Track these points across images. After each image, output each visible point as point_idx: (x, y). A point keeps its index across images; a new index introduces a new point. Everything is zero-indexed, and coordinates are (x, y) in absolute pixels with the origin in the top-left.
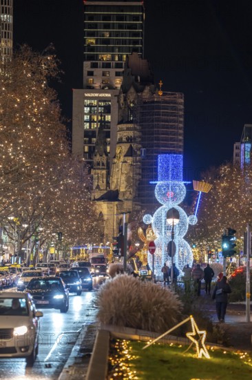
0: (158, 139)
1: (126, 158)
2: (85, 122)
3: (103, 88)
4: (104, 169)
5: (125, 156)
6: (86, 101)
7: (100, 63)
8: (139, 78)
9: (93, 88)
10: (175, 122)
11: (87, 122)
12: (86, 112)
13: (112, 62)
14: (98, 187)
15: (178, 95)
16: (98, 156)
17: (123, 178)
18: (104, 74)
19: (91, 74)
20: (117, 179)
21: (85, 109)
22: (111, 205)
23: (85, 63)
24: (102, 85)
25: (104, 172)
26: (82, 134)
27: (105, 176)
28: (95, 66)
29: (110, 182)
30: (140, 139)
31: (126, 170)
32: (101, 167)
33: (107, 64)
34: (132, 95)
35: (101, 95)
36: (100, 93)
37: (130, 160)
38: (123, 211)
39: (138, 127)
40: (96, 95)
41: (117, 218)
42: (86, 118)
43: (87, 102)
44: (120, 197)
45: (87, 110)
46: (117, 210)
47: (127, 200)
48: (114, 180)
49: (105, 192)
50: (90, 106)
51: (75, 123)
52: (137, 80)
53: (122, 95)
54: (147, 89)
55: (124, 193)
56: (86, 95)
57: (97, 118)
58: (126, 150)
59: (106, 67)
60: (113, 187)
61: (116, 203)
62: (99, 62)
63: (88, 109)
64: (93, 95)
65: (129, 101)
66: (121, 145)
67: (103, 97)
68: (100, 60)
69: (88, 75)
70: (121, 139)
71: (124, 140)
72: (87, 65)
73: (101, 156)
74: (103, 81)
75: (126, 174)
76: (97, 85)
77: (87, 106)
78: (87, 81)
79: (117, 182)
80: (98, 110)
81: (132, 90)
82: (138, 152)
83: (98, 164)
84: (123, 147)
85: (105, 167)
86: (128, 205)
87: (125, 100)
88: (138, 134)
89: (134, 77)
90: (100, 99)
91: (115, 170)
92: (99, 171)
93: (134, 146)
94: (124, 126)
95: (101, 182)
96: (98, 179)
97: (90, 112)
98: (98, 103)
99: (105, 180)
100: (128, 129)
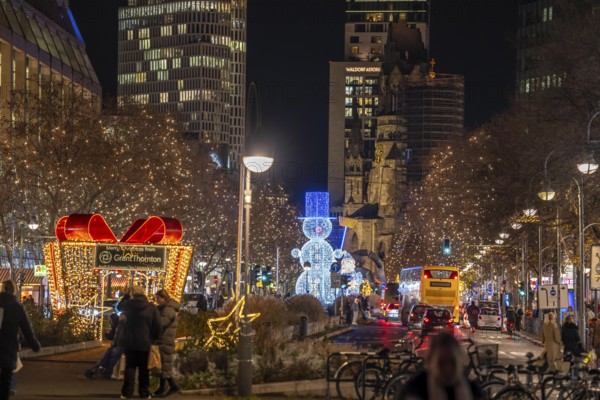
0: (428, 136)
1: (388, 161)
2: (347, 107)
3: (372, 60)
4: (359, 175)
5: (387, 158)
6: (347, 78)
7: (368, 25)
8: (407, 54)
9: (358, 60)
10: (451, 113)
11: (348, 106)
12: (347, 93)
13: (384, 24)
14: (351, 200)
15: (455, 77)
16: (351, 158)
17: (384, 188)
18: (373, 40)
19: (355, 40)
20: (377, 189)
21: (347, 89)
22: (368, 224)
23: (347, 25)
24: (371, 56)
25: (360, 179)
26: (343, 124)
27: (360, 184)
28: (360, 29)
29: (368, 193)
30: (406, 137)
31: (387, 177)
32: (355, 173)
33: (377, 26)
34: (396, 79)
35: (369, 70)
36: (367, 66)
37: (392, 164)
38: (385, 232)
39: (404, 121)
40: (362, 69)
41: (376, 241)
42: (348, 101)
43: (350, 79)
44: (381, 214)
45: (349, 90)
46: (376, 230)
47: (389, 216)
48: (373, 189)
49: (361, 206)
50: (354, 85)
51: (332, 108)
52: (403, 57)
53: (383, 77)
54: (416, 70)
55: (385, 208)
56: (348, 70)
57: (364, 102)
58: (389, 150)
59: (377, 31)
60: (371, 200)
61: (375, 221)
62: (366, 24)
63: (351, 89)
64: (357, 69)
65: (392, 85)
66: (382, 143)
67: (372, 73)
68: (368, 21)
69: (352, 42)
70: (382, 135)
71: (386, 136)
72: (350, 29)
73: (355, 158)
74: (372, 50)
75: (388, 183)
76: (364, 56)
77: (350, 85)
78: (350, 50)
79: (377, 193)
80: (364, 90)
81: (396, 70)
82: (404, 154)
83: (352, 169)
84: (385, 147)
85: (361, 173)
86: (389, 224)
87: (387, 84)
88: (403, 129)
89: (398, 53)
90: (367, 76)
91: (374, 177)
92: (353, 178)
93: (399, 145)
94: (386, 118)
95: (355, 193)
96: (352, 189)
97: (354, 92)
98: (364, 81)
99: (360, 190)
100: (391, 122)
